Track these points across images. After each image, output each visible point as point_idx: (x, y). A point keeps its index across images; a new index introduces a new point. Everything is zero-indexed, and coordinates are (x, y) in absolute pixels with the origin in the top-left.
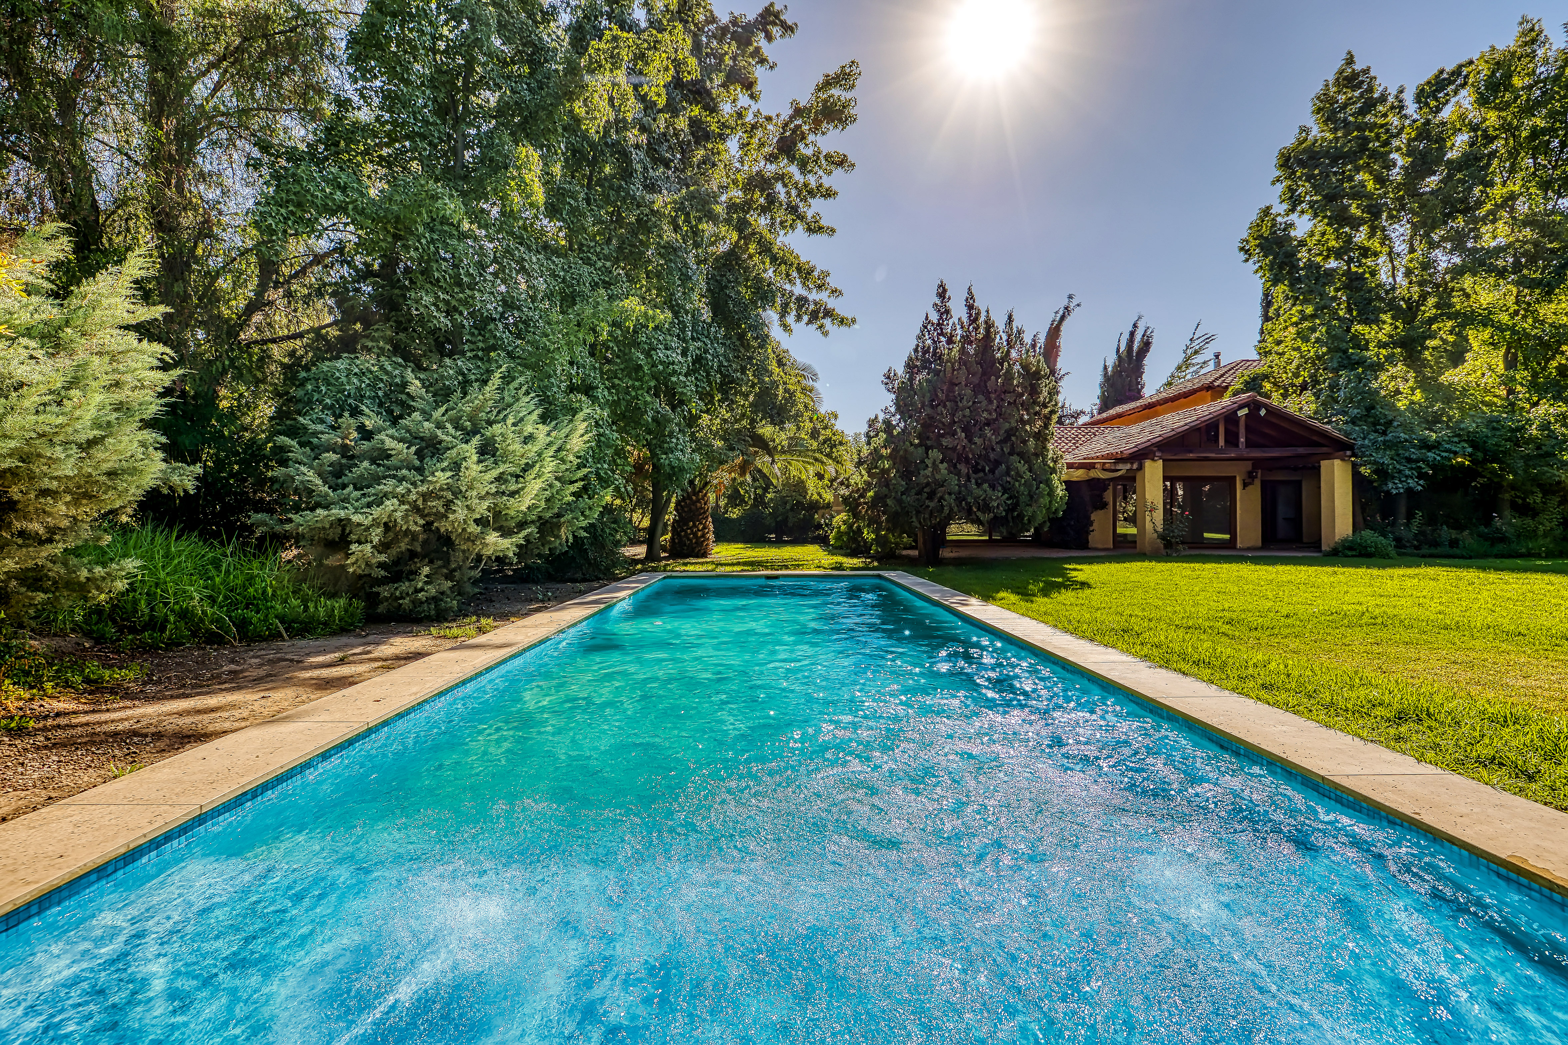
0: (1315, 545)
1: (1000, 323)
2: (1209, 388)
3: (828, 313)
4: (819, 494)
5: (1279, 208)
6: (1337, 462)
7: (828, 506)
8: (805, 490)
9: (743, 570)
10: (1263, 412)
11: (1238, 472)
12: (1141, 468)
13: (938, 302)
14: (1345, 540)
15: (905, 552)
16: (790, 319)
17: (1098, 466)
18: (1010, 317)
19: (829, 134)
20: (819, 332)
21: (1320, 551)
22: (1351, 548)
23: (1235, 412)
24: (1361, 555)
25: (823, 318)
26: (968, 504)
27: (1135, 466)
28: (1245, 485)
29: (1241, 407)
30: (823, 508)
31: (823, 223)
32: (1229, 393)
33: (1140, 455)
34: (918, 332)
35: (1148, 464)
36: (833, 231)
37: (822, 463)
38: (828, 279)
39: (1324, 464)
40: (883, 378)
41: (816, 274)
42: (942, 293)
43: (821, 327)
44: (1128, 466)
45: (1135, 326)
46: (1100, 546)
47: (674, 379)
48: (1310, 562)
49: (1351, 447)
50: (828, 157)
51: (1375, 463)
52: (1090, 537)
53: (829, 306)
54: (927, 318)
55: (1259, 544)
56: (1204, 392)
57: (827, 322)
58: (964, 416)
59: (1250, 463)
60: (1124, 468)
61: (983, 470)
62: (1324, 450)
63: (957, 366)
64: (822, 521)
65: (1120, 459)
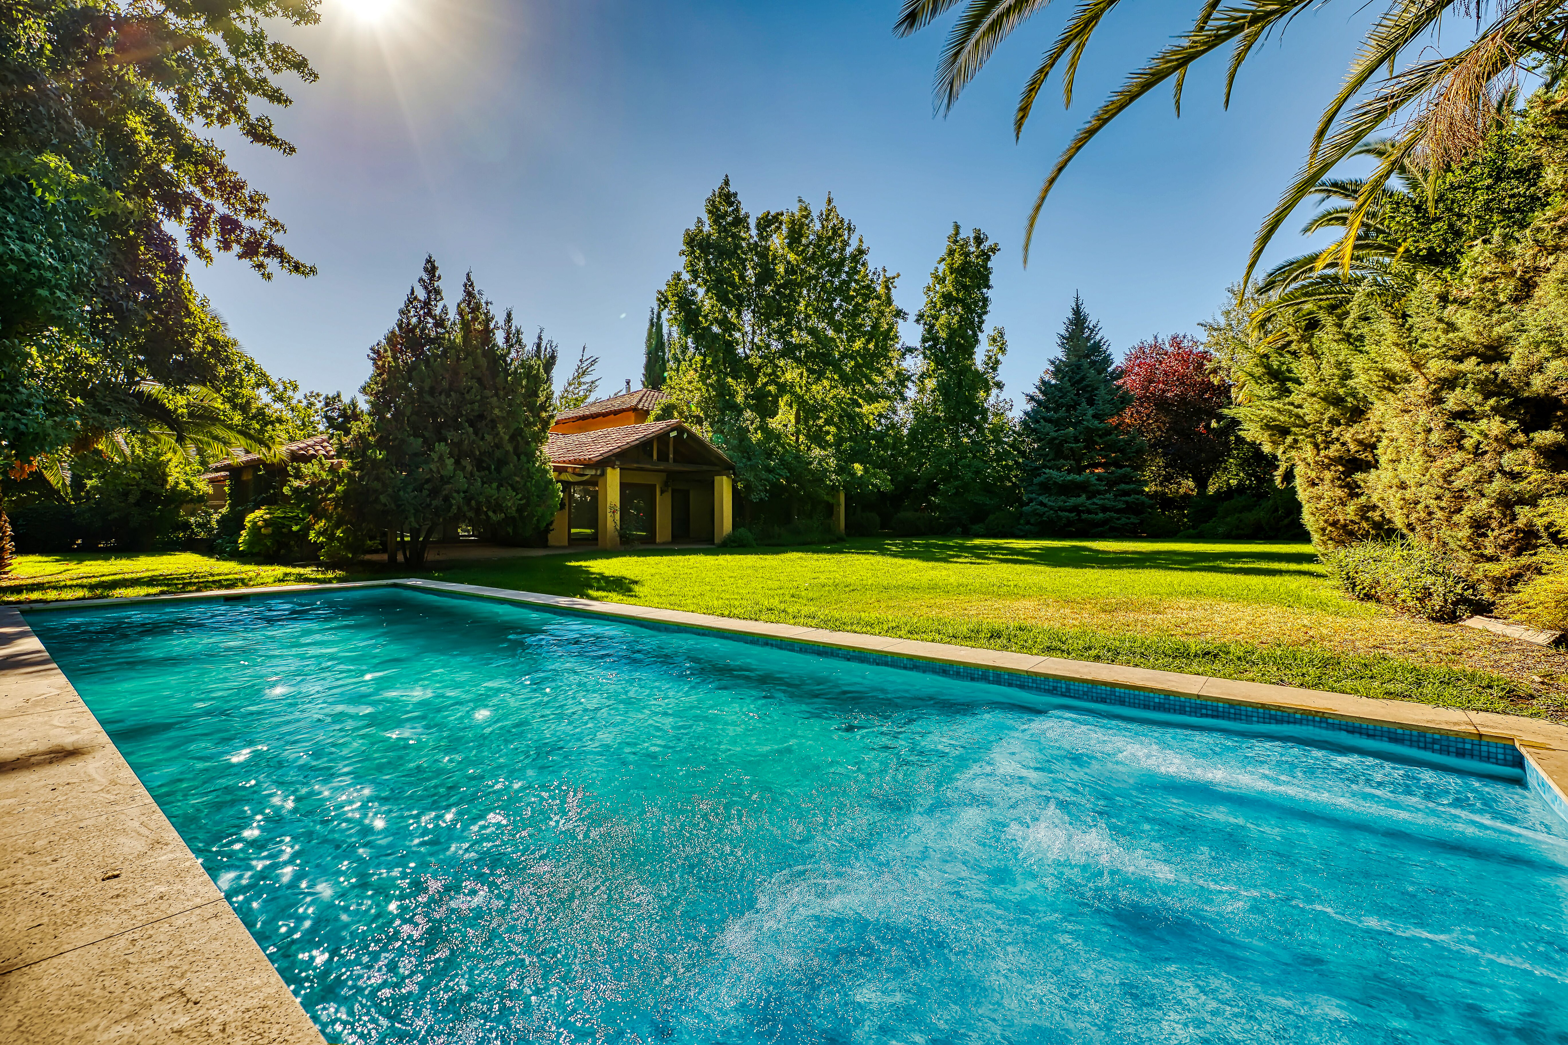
0: (711, 541)
1: (500, 319)
2: (634, 409)
3: (274, 251)
4: (188, 482)
5: (686, 276)
6: (725, 478)
7: (202, 499)
8: (164, 477)
9: (162, 593)
10: (685, 436)
11: (657, 481)
12: (603, 474)
13: (426, 277)
14: (729, 535)
15: (368, 557)
16: (210, 243)
17: (570, 470)
18: (509, 315)
19: (275, 18)
20: (256, 274)
21: (713, 543)
22: (734, 542)
23: (668, 433)
24: (739, 546)
25: (266, 255)
26: (479, 504)
27: (599, 472)
28: (662, 492)
29: (672, 430)
30: (192, 501)
31: (275, 132)
32: (651, 417)
33: (604, 463)
34: (403, 306)
35: (609, 470)
36: (292, 150)
37: (226, 443)
38: (264, 206)
39: (717, 478)
40: (370, 352)
41: (246, 192)
42: (431, 269)
43: (260, 266)
44: (593, 472)
45: (540, 338)
46: (557, 544)
47: (44, 292)
48: (707, 552)
49: (732, 468)
50: (275, 47)
51: (746, 480)
52: (549, 536)
53: (275, 243)
54: (412, 292)
55: (670, 539)
56: (631, 413)
57: (272, 264)
58: (473, 410)
59: (664, 474)
60: (591, 472)
61: (488, 468)
62: (717, 468)
63: (462, 355)
64: (192, 520)
65: (588, 465)
